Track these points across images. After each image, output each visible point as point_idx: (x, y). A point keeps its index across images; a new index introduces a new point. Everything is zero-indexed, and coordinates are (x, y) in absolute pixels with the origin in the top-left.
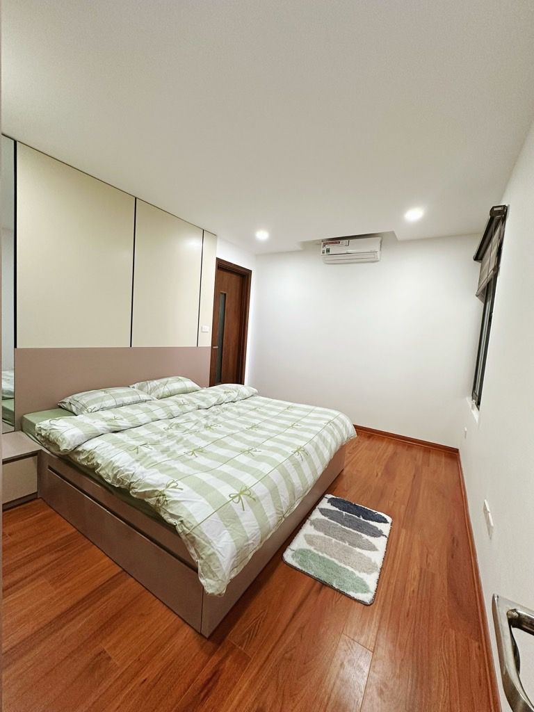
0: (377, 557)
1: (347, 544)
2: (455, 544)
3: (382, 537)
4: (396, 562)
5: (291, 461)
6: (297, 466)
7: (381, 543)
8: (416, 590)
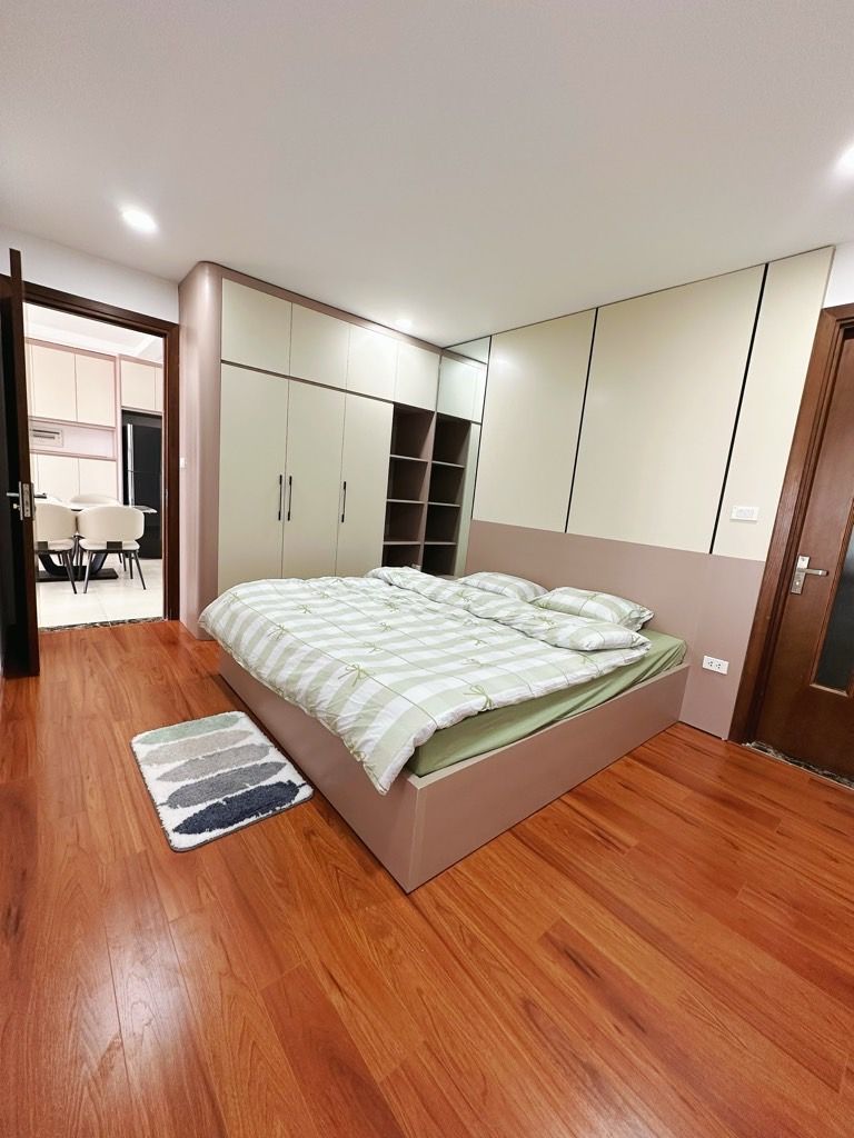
0: (151, 773)
1: (200, 757)
2: (14, 911)
3: (165, 800)
4: (126, 791)
5: (265, 624)
6: (261, 633)
7: (161, 791)
8: (85, 781)
